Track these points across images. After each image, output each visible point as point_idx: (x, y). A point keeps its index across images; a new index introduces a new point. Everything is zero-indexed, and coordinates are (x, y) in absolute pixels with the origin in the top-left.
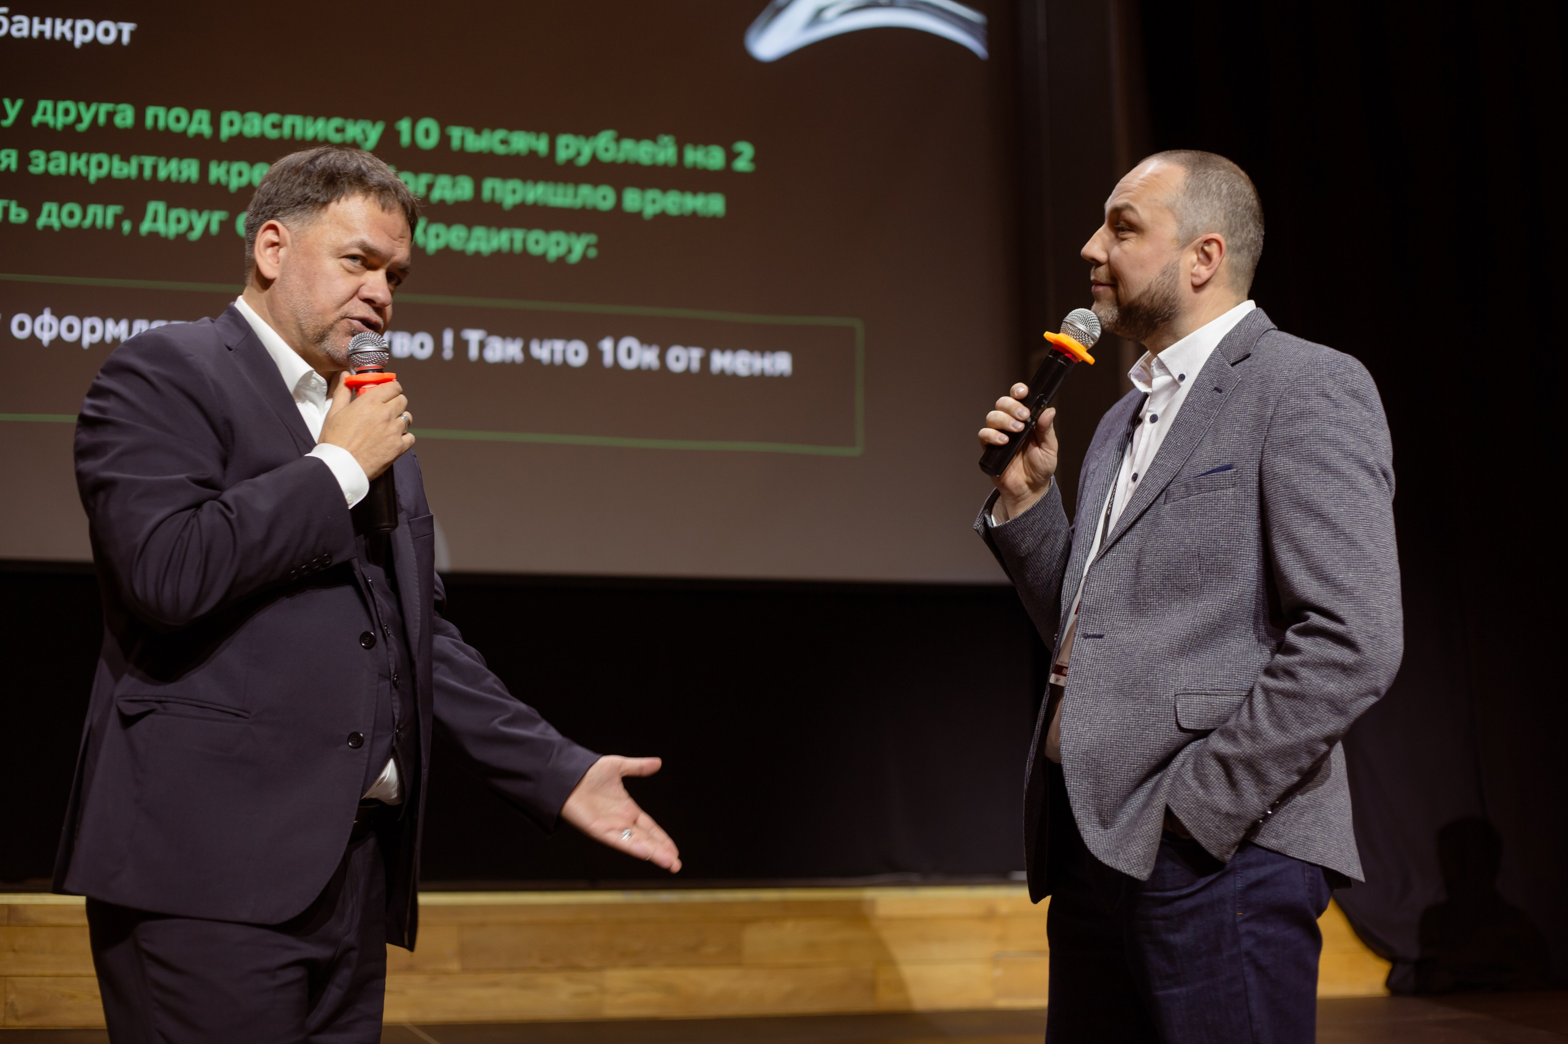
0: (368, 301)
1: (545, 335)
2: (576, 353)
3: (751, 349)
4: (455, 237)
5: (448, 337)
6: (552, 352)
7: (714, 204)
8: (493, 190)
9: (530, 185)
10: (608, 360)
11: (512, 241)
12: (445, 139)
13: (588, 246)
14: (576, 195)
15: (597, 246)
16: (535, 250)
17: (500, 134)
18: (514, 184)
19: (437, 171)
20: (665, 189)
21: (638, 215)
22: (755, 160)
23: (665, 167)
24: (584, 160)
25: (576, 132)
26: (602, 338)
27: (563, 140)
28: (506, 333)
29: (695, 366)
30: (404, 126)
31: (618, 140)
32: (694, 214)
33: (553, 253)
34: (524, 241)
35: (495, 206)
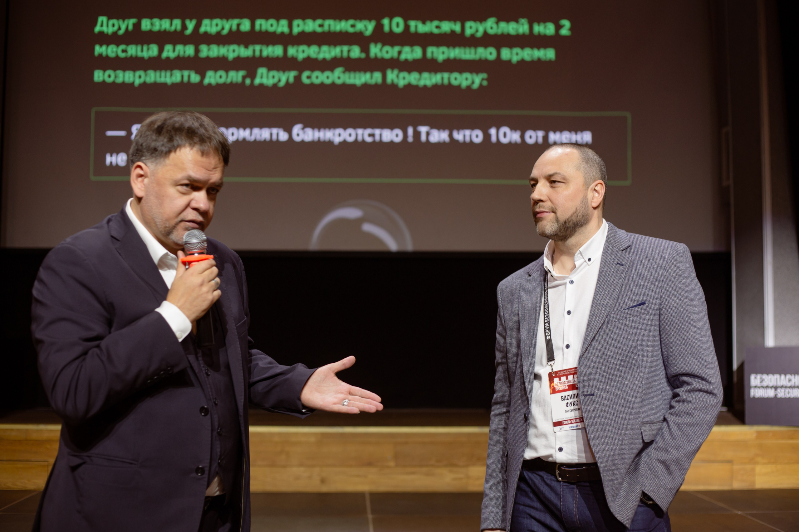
0: (196, 209)
1: (460, 127)
2: (477, 136)
3: (570, 131)
4: (413, 78)
5: (410, 131)
6: (464, 136)
7: (549, 54)
8: (432, 53)
9: (451, 48)
10: (494, 139)
11: (442, 79)
12: (407, 27)
13: (483, 79)
14: (476, 53)
15: (487, 79)
16: (454, 83)
17: (436, 23)
18: (444, 49)
19: (403, 44)
20: (522, 47)
21: (509, 62)
22: (571, 29)
23: (524, 35)
24: (480, 34)
25: (475, 20)
26: (490, 127)
27: (468, 24)
28: (440, 127)
29: (540, 140)
30: (386, 21)
31: (497, 23)
32: (539, 59)
33: (464, 84)
34: (449, 79)
35: (434, 61)
